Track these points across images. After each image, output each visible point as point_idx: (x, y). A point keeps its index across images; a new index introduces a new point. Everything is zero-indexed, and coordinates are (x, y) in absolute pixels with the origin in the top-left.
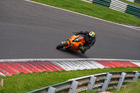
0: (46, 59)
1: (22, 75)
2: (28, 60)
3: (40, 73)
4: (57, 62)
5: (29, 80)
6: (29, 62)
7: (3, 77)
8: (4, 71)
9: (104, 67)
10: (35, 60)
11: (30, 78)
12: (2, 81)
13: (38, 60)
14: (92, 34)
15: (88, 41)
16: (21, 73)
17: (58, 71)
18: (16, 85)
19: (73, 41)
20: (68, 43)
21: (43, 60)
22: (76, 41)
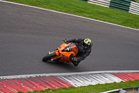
2: (29, 76)
4: (65, 77)
6: (30, 78)
9: (121, 80)
10: (38, 75)
13: (41, 75)
14: (87, 41)
15: (83, 50)
17: (65, 88)
19: (63, 51)
20: (57, 53)
21: (48, 75)
22: (67, 51)
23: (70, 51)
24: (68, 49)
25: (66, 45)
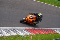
0: (50, 28)
1: (40, 34)
3: (47, 34)
4: (55, 29)
5: (43, 37)
6: (43, 29)
7: (32, 35)
8: (32, 33)
10: (45, 28)
11: (43, 36)
12: (31, 37)
13: (47, 28)
16: (39, 34)
17: (55, 34)
18: (37, 39)
21: (49, 28)
22: (31, 18)
23: (32, 18)
24: (32, 17)
25: (31, 16)
